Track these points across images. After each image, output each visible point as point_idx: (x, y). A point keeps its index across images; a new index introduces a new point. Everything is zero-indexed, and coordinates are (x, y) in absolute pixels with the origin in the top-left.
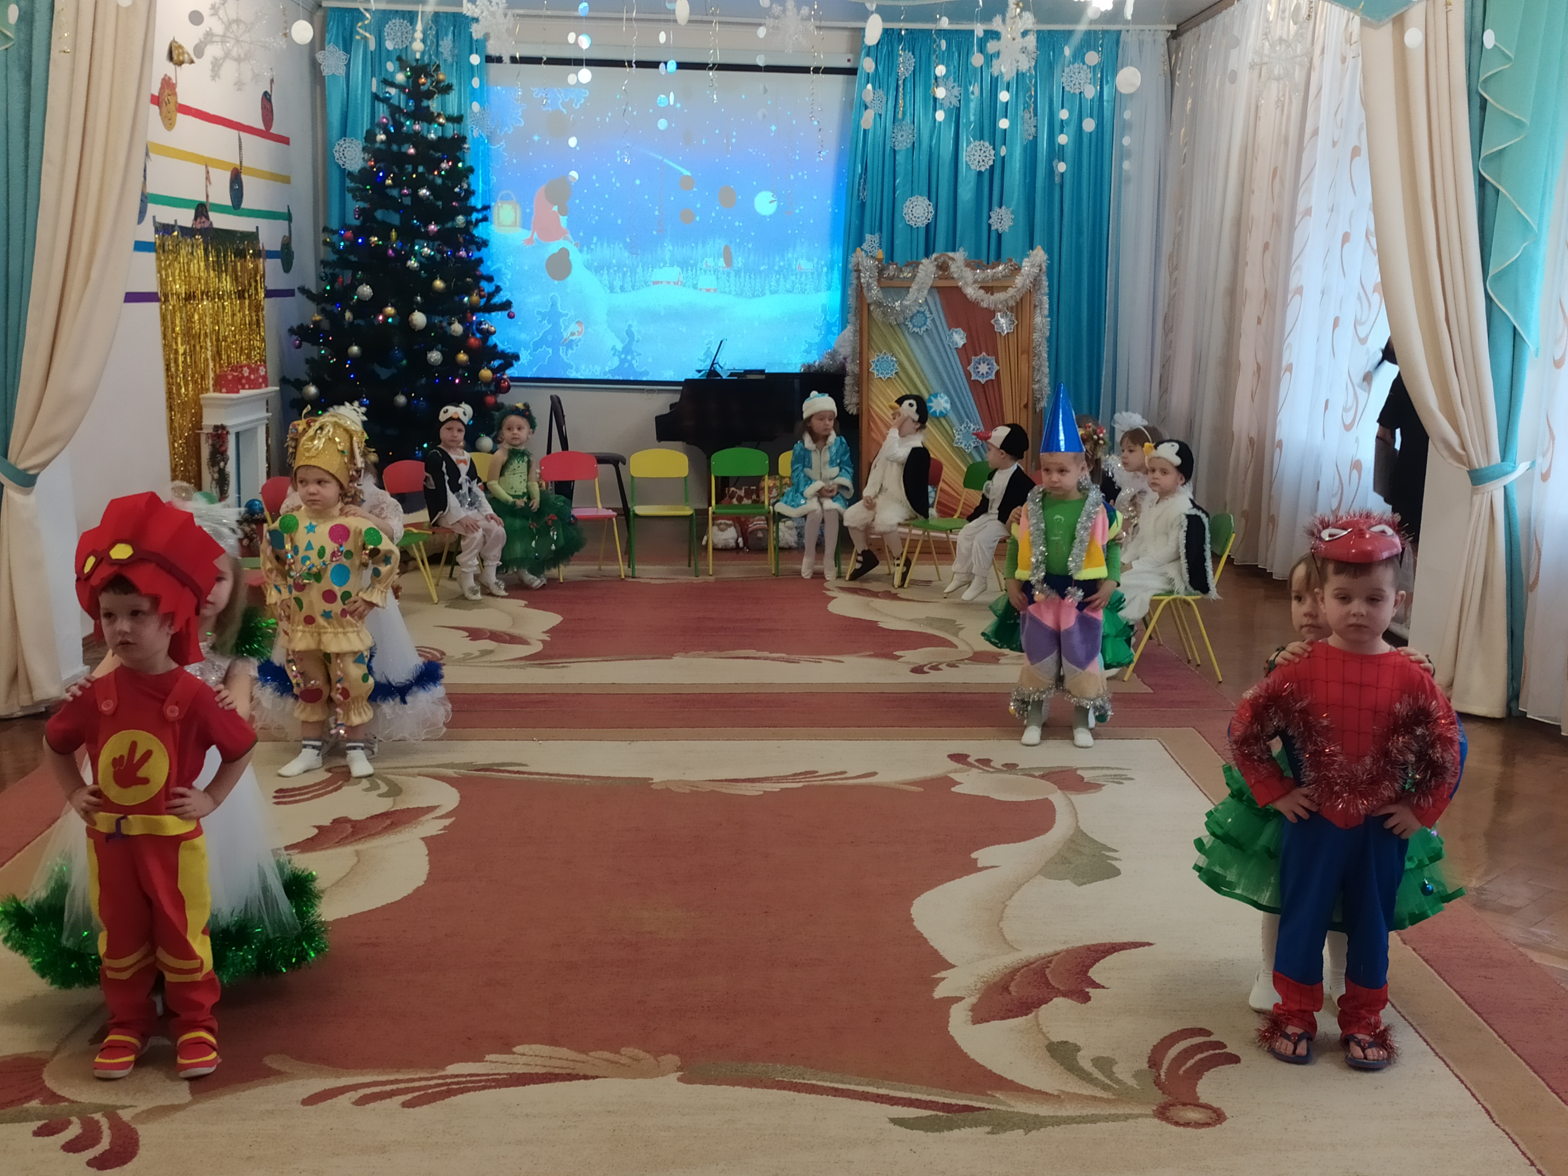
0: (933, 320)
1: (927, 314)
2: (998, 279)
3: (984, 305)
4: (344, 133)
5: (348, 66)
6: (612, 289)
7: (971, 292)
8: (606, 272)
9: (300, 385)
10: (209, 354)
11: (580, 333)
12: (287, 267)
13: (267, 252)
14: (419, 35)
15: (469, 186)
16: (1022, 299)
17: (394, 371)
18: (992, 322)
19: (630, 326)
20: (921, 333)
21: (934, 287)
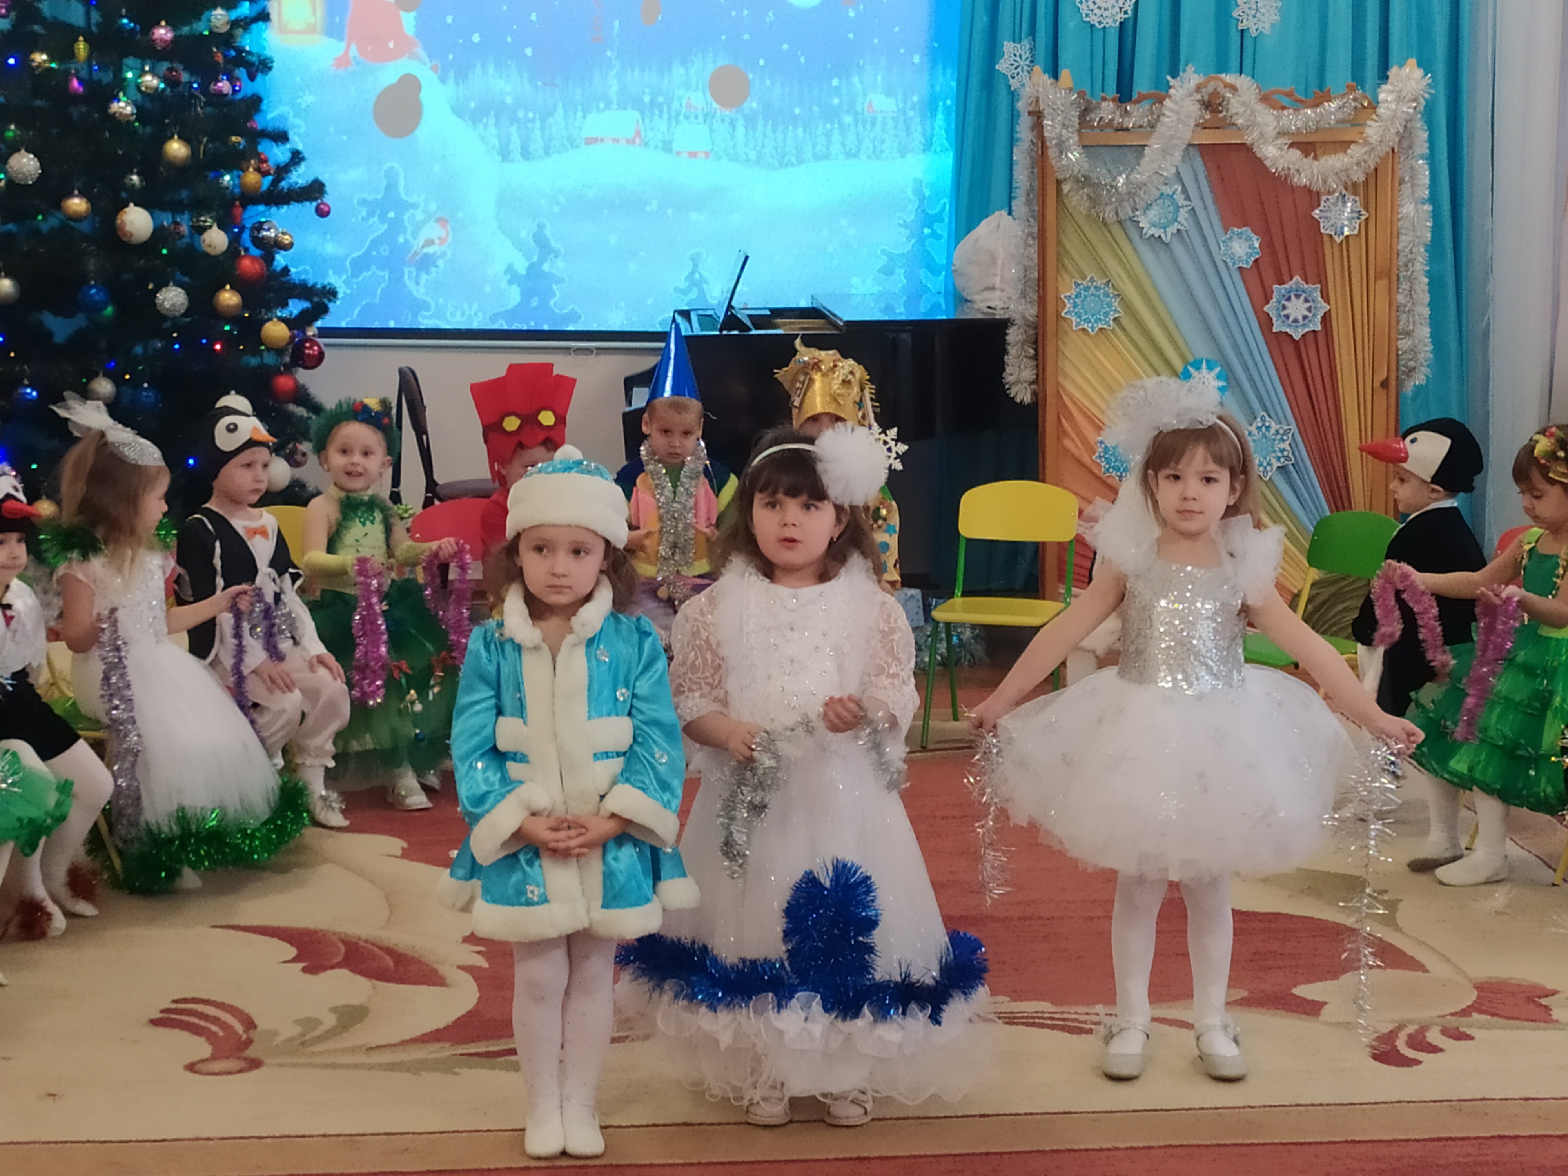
0: (1192, 211)
1: (1181, 200)
2: (1329, 128)
3: (1300, 180)
6: (505, 155)
7: (1274, 154)
8: (492, 120)
11: (443, 241)
16: (1377, 167)
17: (82, 323)
18: (1317, 214)
19: (541, 227)
20: (1166, 239)
21: (1194, 145)
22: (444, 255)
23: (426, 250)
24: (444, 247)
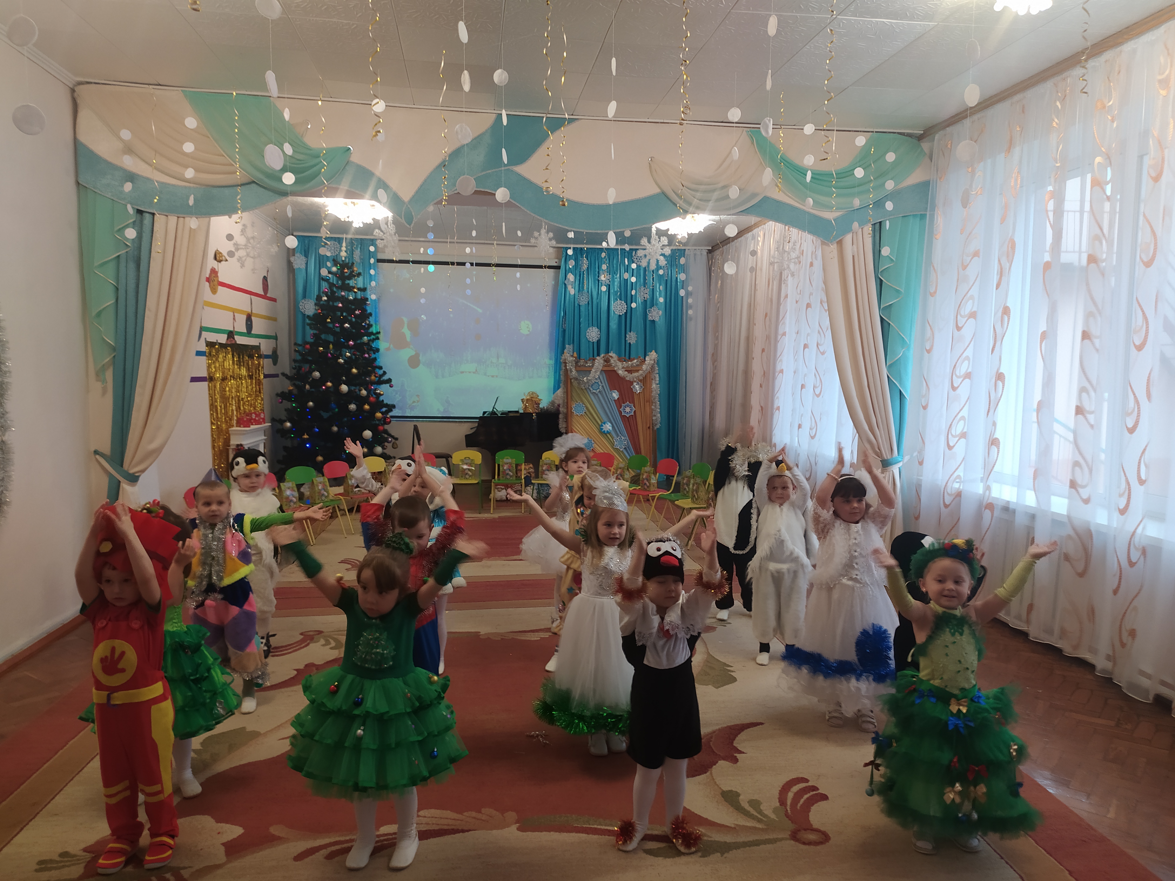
0: (603, 386)
1: (600, 383)
2: (634, 367)
3: (628, 379)
4: (304, 297)
5: (307, 264)
6: (437, 376)
7: (621, 372)
9: (282, 422)
10: (234, 407)
12: (275, 363)
13: (265, 355)
14: (344, 249)
15: (369, 322)
16: (646, 376)
17: (330, 413)
18: (632, 387)
20: (597, 393)
21: (603, 371)
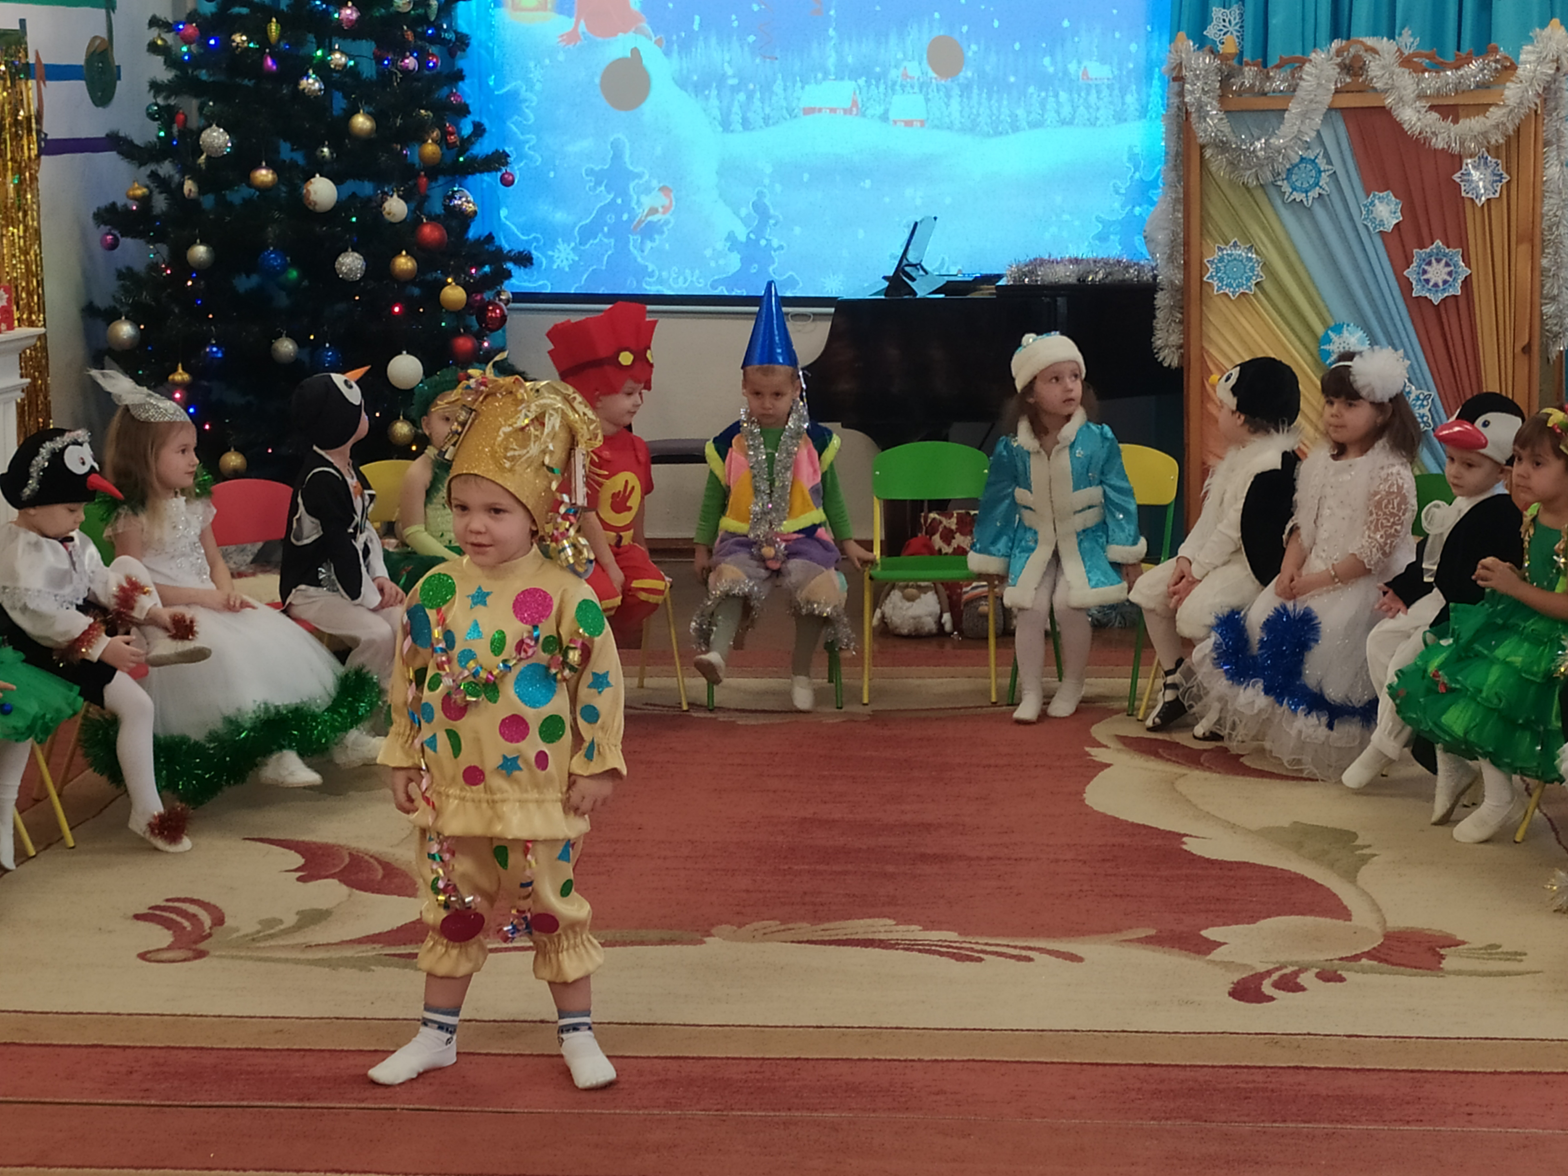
0: (1334, 174)
1: (1322, 163)
2: (1469, 89)
3: (1440, 143)
6: (726, 125)
7: (1411, 117)
8: (714, 92)
11: (666, 209)
12: (101, 96)
13: (49, 67)
16: (1518, 130)
18: (1456, 178)
19: (760, 194)
20: (1308, 203)
21: (1336, 109)
22: (667, 222)
23: (649, 218)
24: (667, 216)
